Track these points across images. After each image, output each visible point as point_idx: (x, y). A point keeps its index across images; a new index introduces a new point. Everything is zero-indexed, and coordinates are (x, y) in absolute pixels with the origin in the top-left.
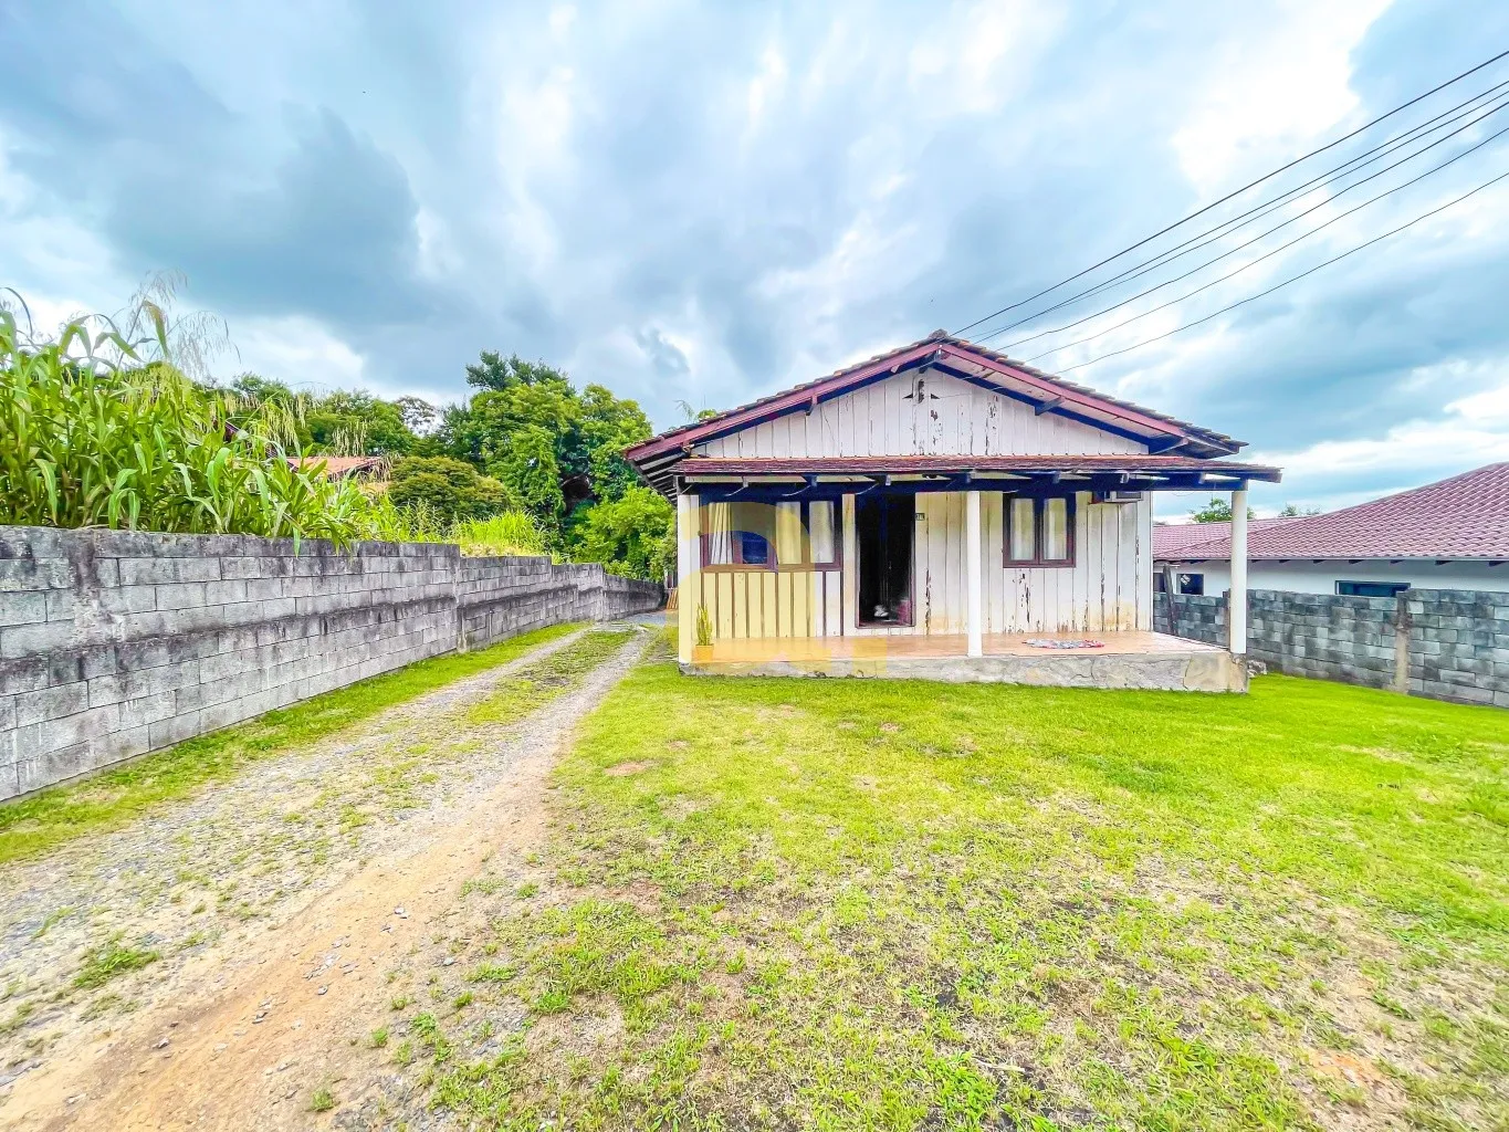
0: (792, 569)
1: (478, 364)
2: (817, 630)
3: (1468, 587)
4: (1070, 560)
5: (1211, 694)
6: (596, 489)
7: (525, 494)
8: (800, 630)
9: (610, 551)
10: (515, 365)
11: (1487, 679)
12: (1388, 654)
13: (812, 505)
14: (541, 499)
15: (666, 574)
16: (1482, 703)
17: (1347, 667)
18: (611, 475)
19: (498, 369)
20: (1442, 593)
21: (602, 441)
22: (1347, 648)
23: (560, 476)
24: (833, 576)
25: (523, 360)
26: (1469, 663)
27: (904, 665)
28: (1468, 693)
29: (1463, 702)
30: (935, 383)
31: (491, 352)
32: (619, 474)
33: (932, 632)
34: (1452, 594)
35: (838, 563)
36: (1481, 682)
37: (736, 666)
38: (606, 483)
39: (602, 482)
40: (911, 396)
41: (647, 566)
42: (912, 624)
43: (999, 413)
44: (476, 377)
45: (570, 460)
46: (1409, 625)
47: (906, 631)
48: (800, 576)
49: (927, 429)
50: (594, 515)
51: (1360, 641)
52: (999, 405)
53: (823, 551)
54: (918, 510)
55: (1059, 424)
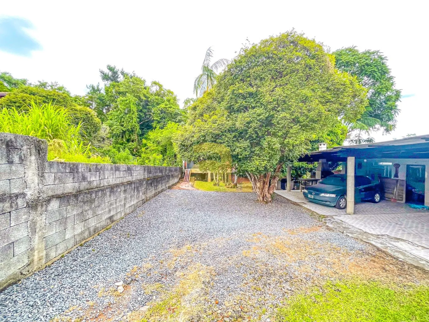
1: (107, 71)
6: (154, 124)
7: (122, 126)
9: (159, 151)
10: (123, 73)
14: (129, 128)
15: (184, 162)
18: (160, 119)
19: (115, 73)
21: (158, 104)
23: (138, 118)
25: (126, 71)
31: (112, 66)
32: (164, 118)
38: (159, 122)
39: (157, 122)
41: (176, 158)
44: (105, 77)
45: (143, 112)
50: (152, 135)
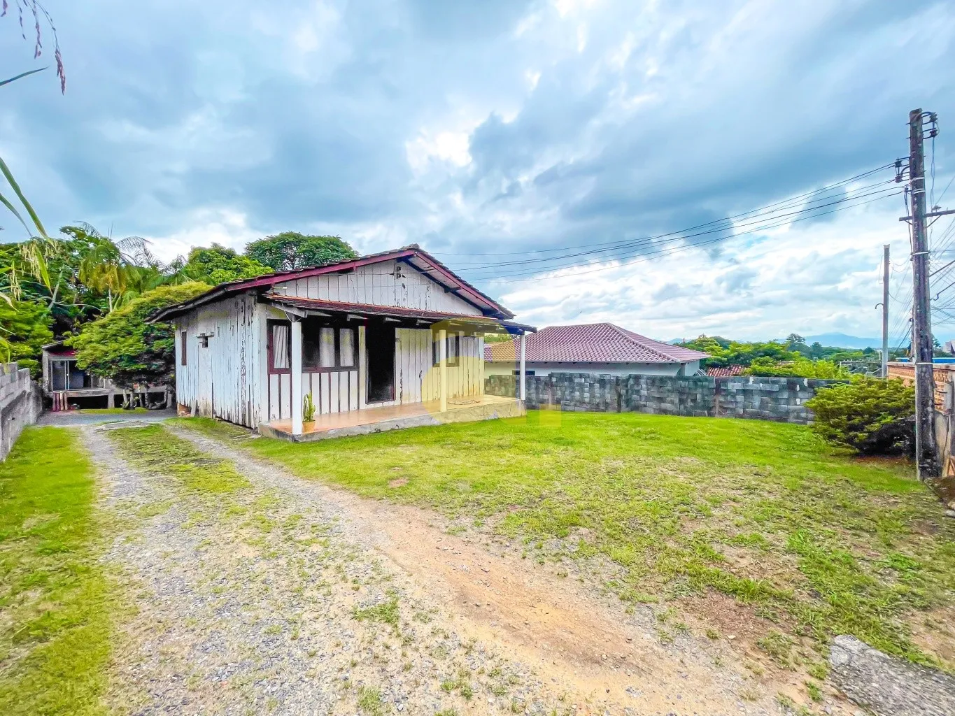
0: (329, 370)
2: (344, 408)
3: (568, 371)
4: (457, 364)
5: (517, 417)
8: (335, 409)
11: (574, 403)
12: (546, 397)
13: (342, 331)
16: (572, 411)
17: (534, 403)
20: (561, 374)
22: (534, 396)
24: (354, 374)
26: (568, 398)
27: (416, 419)
28: (569, 408)
29: (567, 411)
30: (405, 269)
33: (403, 402)
34: (564, 374)
35: (356, 366)
36: (572, 404)
37: (331, 432)
40: (393, 274)
42: (394, 399)
43: (431, 290)
46: (552, 386)
47: (391, 403)
48: (334, 375)
49: (401, 294)
51: (537, 393)
52: (431, 285)
53: (347, 359)
54: (396, 337)
55: (453, 298)
